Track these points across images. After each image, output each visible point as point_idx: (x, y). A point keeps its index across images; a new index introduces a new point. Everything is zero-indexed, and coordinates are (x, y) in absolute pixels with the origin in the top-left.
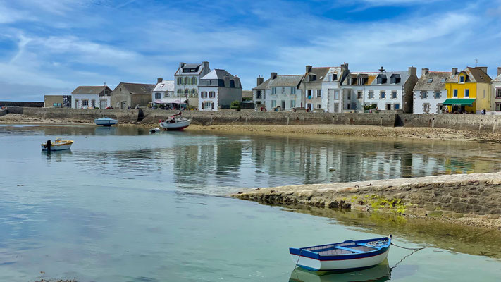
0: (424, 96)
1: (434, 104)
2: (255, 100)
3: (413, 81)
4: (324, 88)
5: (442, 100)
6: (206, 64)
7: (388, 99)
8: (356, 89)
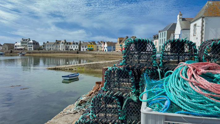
0: (83, 47)
1: (85, 49)
2: (43, 48)
3: (80, 44)
4: (60, 45)
5: (87, 48)
6: (29, 39)
7: (75, 48)
8: (68, 46)
